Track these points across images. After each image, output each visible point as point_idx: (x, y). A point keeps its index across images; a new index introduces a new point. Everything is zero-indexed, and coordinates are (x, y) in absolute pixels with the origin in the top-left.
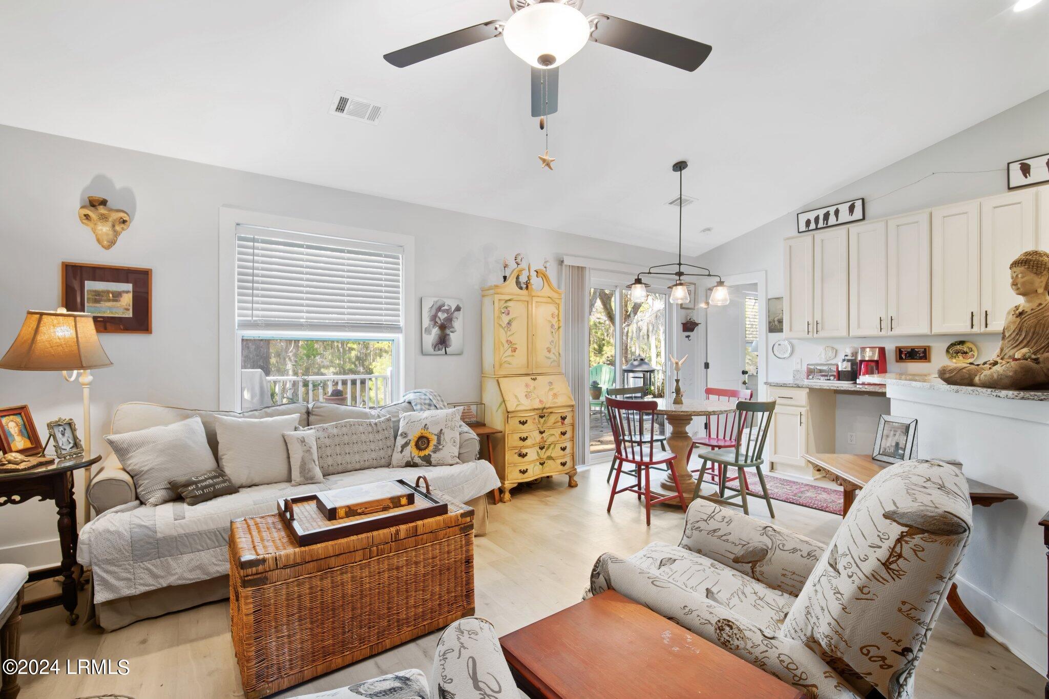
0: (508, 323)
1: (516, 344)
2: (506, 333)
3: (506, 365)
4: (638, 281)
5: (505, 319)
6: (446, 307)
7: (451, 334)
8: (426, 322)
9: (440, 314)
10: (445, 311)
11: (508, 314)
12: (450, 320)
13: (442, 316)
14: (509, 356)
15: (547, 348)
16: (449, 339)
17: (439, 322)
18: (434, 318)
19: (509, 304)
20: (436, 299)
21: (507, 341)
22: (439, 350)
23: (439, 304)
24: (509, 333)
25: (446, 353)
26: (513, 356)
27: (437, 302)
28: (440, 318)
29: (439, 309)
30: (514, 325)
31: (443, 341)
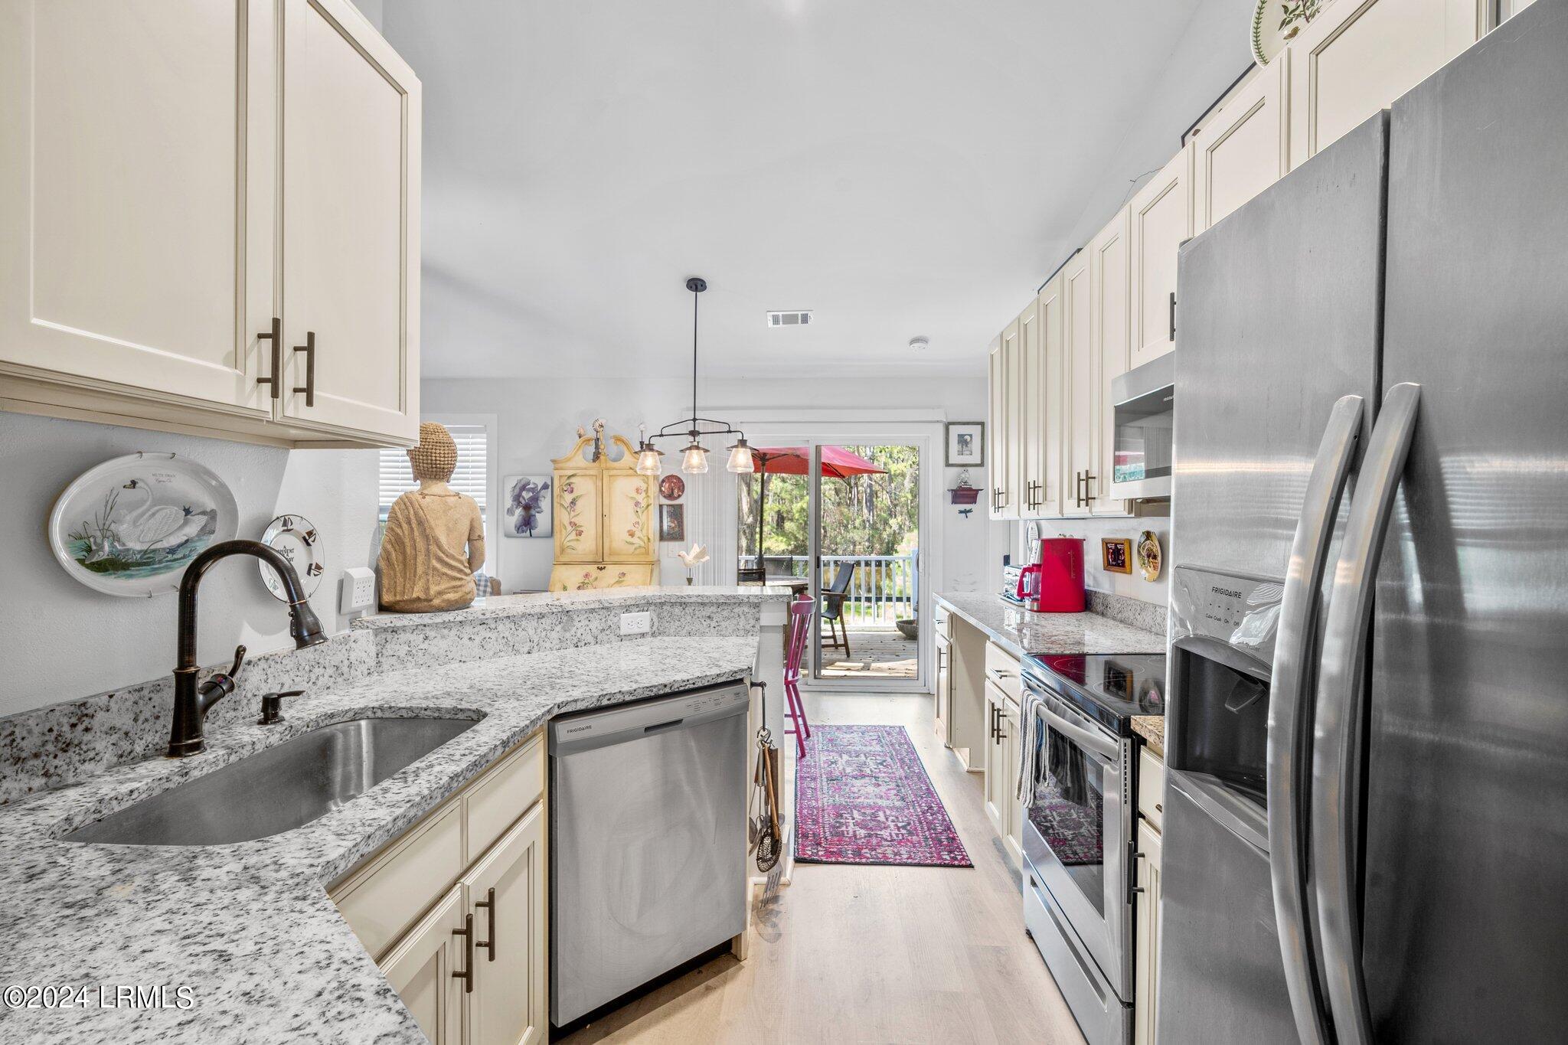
0: (572, 503)
1: (581, 526)
2: (569, 514)
3: (569, 551)
4: (650, 447)
5: (568, 498)
6: (531, 486)
7: (537, 514)
8: (509, 502)
9: (524, 494)
10: (529, 490)
11: (572, 492)
12: (535, 499)
13: (526, 495)
14: (572, 540)
15: (629, 531)
16: (535, 520)
17: (523, 502)
18: (517, 498)
19: (573, 480)
20: (520, 478)
21: (571, 523)
22: (523, 532)
23: (523, 483)
24: (572, 514)
25: (531, 535)
26: (578, 540)
27: (521, 480)
28: (524, 498)
29: (523, 488)
30: (579, 503)
31: (527, 523)
